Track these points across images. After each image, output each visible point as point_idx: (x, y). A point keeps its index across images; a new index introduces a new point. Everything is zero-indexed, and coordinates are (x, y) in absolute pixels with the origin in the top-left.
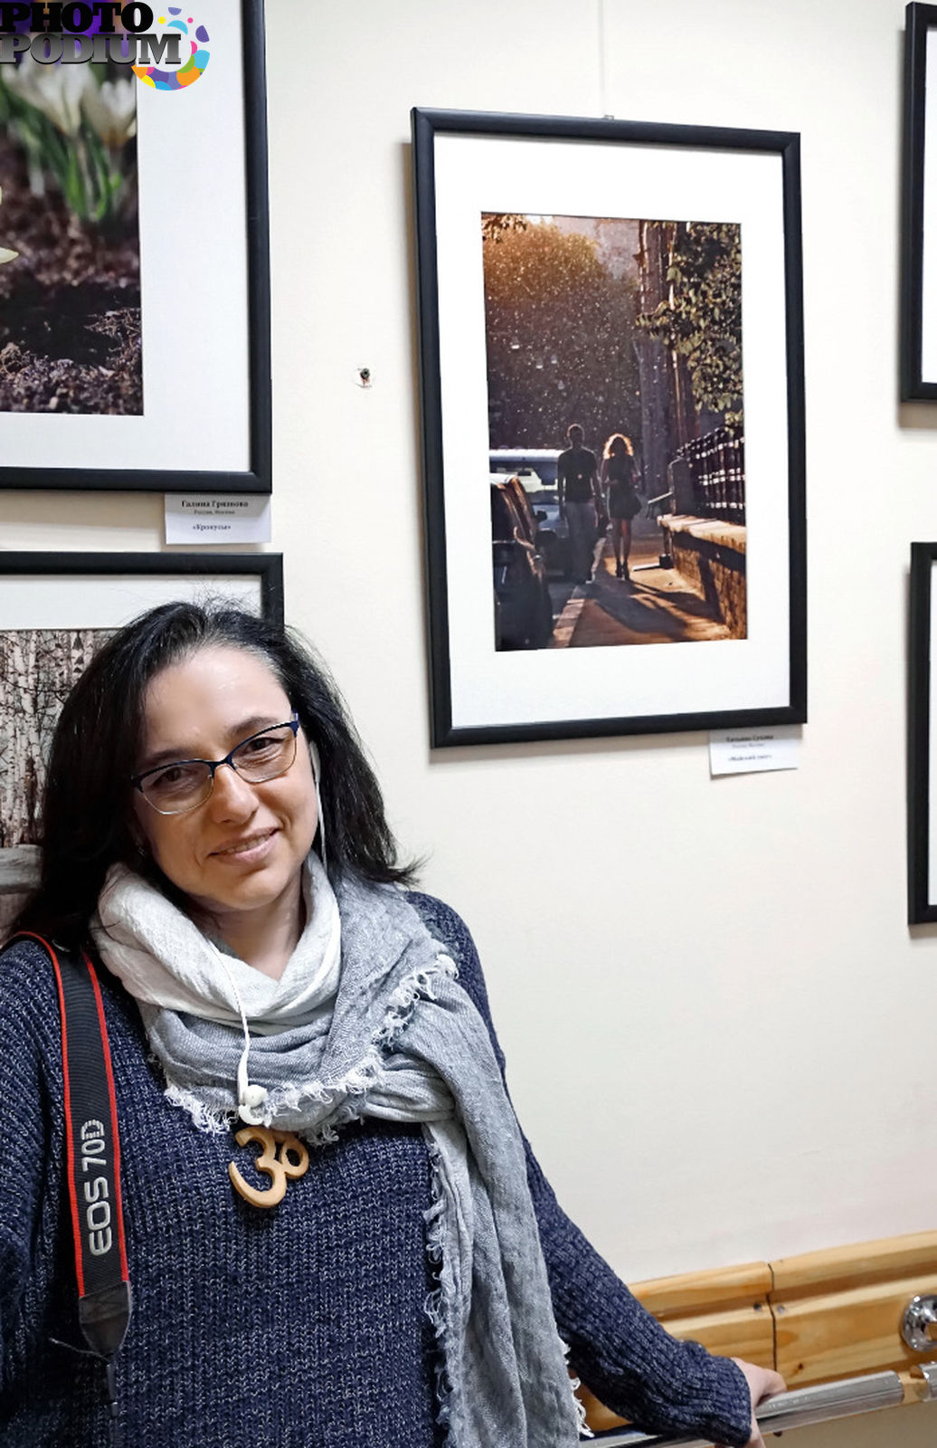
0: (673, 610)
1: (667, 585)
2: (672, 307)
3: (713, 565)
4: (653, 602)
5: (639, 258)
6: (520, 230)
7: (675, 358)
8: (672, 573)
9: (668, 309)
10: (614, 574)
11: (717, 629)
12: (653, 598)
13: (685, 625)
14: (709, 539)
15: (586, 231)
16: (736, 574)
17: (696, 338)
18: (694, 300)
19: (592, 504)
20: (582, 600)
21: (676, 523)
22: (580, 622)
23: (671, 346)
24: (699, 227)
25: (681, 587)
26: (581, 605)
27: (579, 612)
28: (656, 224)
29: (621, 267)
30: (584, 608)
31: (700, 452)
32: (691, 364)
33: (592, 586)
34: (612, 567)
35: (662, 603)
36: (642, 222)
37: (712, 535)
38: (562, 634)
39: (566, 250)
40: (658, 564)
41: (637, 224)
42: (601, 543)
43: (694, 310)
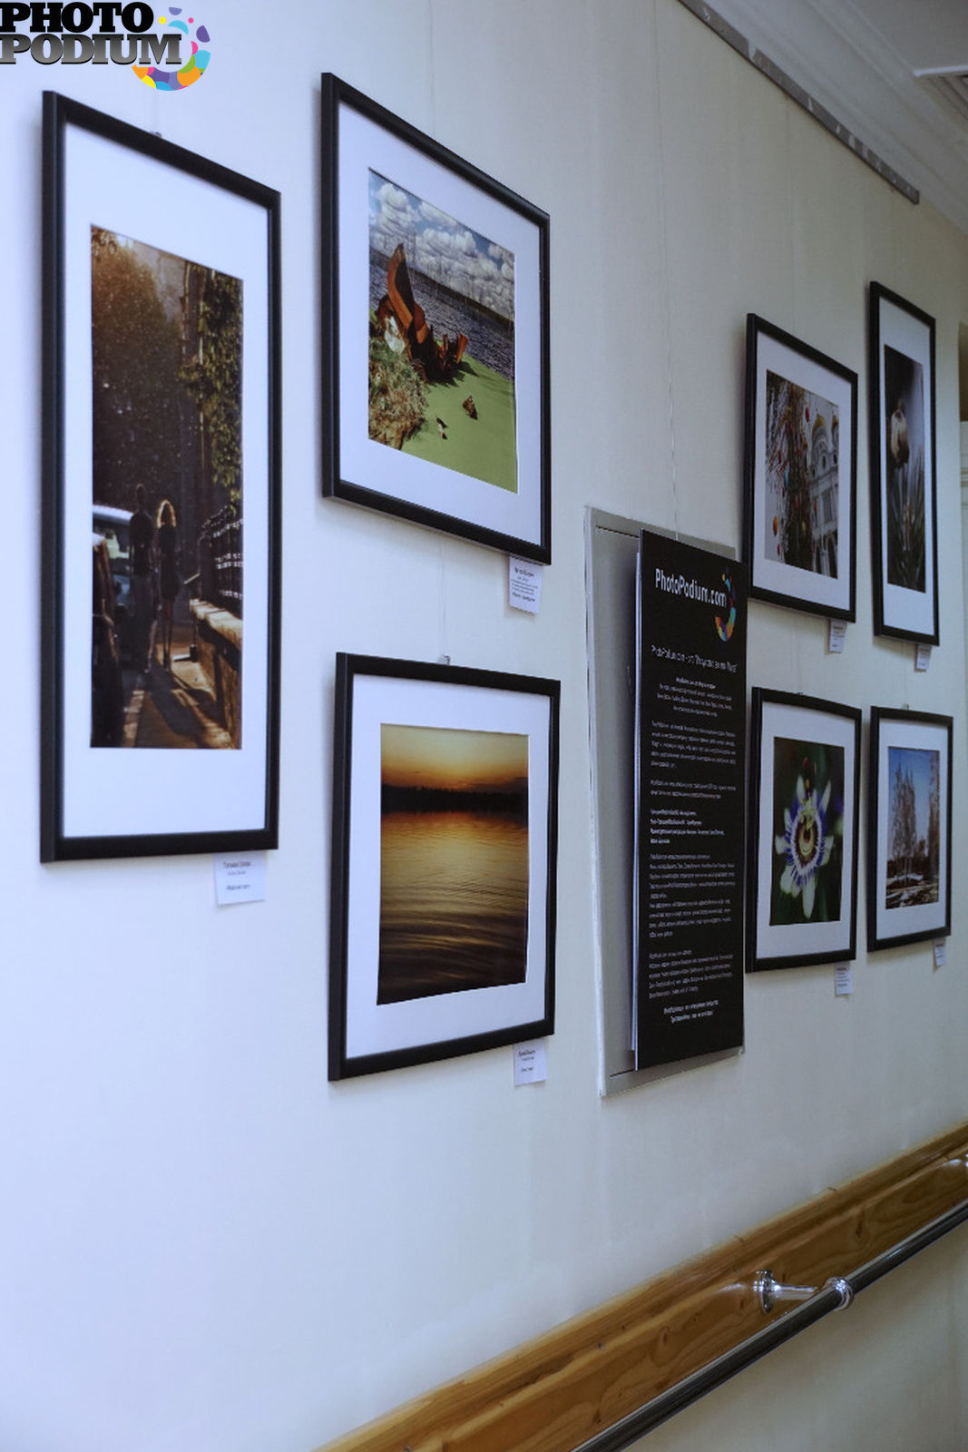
0: (196, 710)
1: (193, 681)
2: (201, 362)
3: (222, 661)
4: (186, 700)
5: (182, 300)
6: (112, 250)
7: (202, 420)
8: (196, 666)
9: (198, 365)
10: (162, 663)
11: (223, 736)
12: (185, 695)
13: (204, 729)
14: (221, 632)
15: (152, 263)
16: (235, 672)
17: (215, 401)
18: (214, 357)
19: (149, 580)
20: (142, 692)
21: (201, 609)
22: (142, 716)
23: (200, 407)
24: (219, 278)
25: (201, 685)
26: (141, 697)
27: (140, 706)
28: (195, 268)
29: (172, 309)
30: (144, 702)
31: (216, 529)
32: (212, 429)
33: (148, 674)
34: (161, 656)
35: (191, 701)
36: (187, 262)
37: (222, 626)
38: (130, 730)
39: (139, 282)
40: (188, 656)
41: (183, 264)
42: (154, 625)
43: (214, 369)
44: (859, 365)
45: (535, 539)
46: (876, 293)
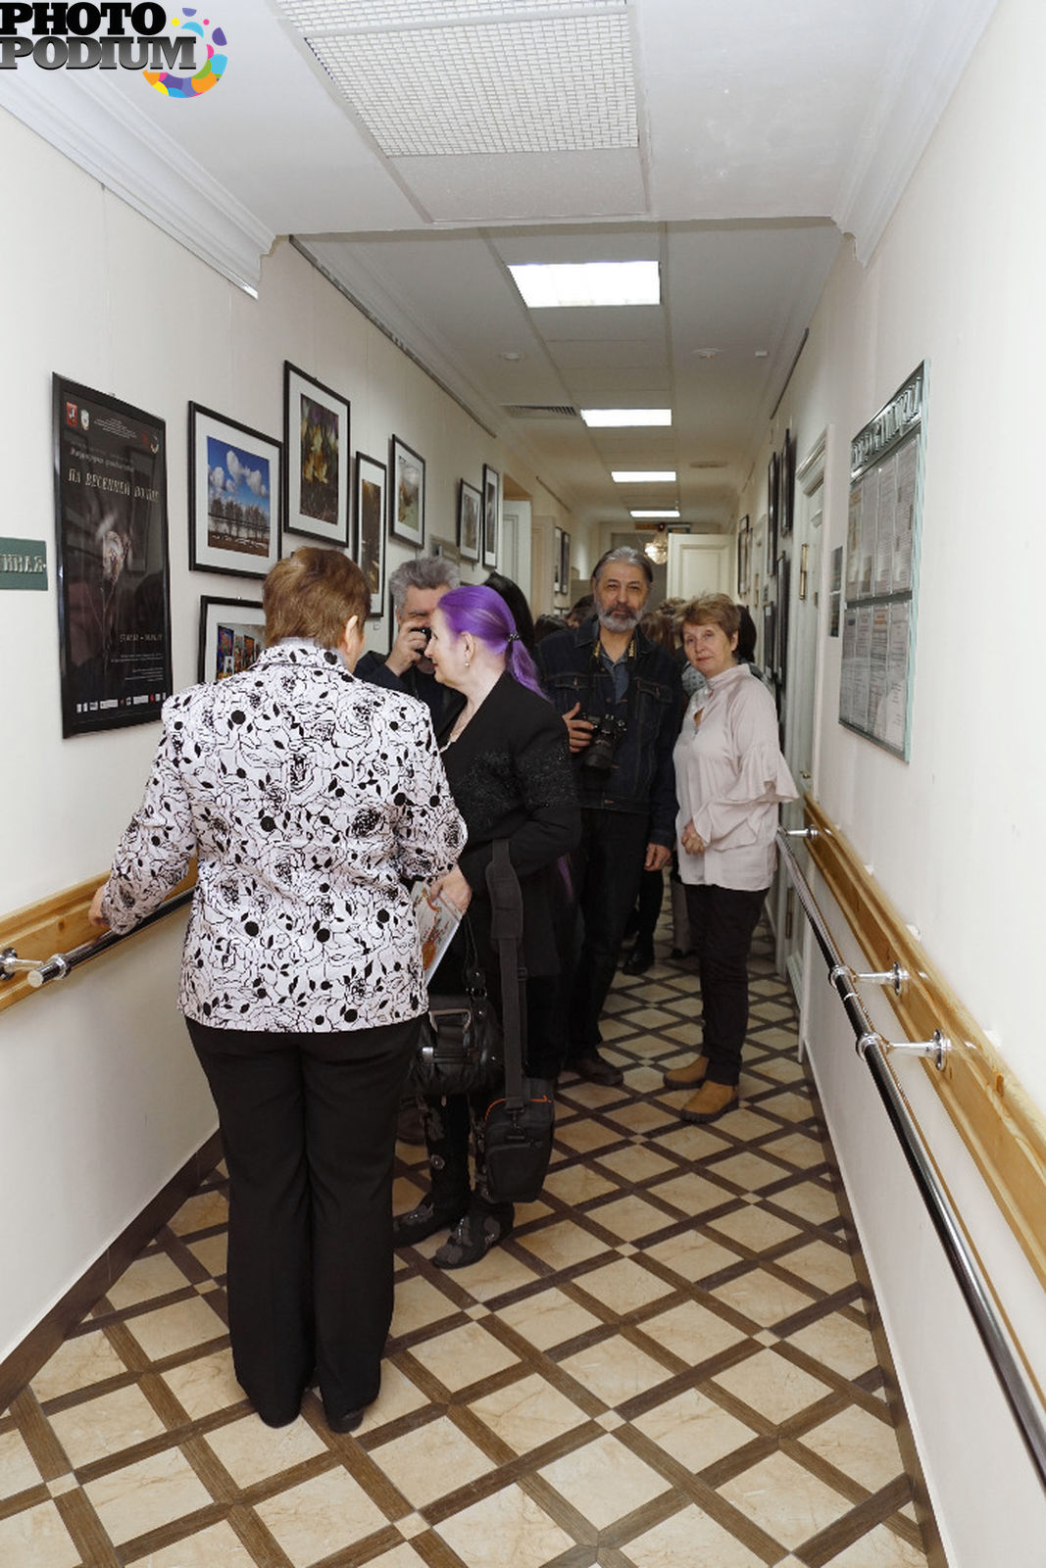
44: (481, 489)
45: (420, 543)
46: (485, 467)
